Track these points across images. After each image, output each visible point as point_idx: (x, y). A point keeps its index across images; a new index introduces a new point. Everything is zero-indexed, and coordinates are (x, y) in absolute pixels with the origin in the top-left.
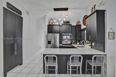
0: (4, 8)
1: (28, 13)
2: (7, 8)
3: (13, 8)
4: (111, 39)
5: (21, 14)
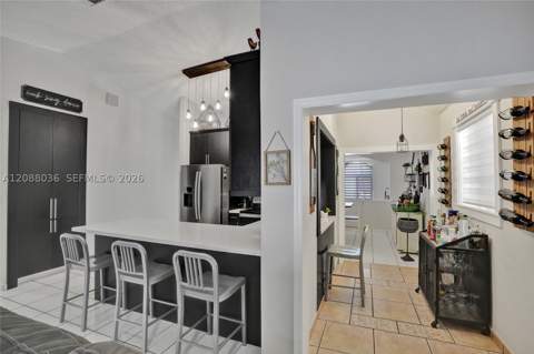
0: (13, 105)
1: (111, 99)
2: (22, 101)
3: (45, 96)
4: (273, 184)
5: (80, 110)
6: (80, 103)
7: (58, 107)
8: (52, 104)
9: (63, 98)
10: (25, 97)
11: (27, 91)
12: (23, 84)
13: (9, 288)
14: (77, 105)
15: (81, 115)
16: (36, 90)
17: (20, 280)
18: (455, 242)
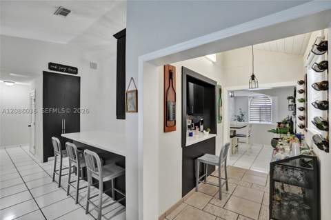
0: (45, 73)
1: (93, 66)
2: (49, 71)
3: (59, 67)
5: (76, 73)
6: (76, 69)
7: (66, 72)
8: (62, 71)
9: (68, 67)
10: (50, 68)
11: (51, 65)
12: (49, 62)
13: (44, 162)
14: (75, 70)
15: (77, 75)
16: (54, 64)
17: (49, 159)
18: (287, 160)
